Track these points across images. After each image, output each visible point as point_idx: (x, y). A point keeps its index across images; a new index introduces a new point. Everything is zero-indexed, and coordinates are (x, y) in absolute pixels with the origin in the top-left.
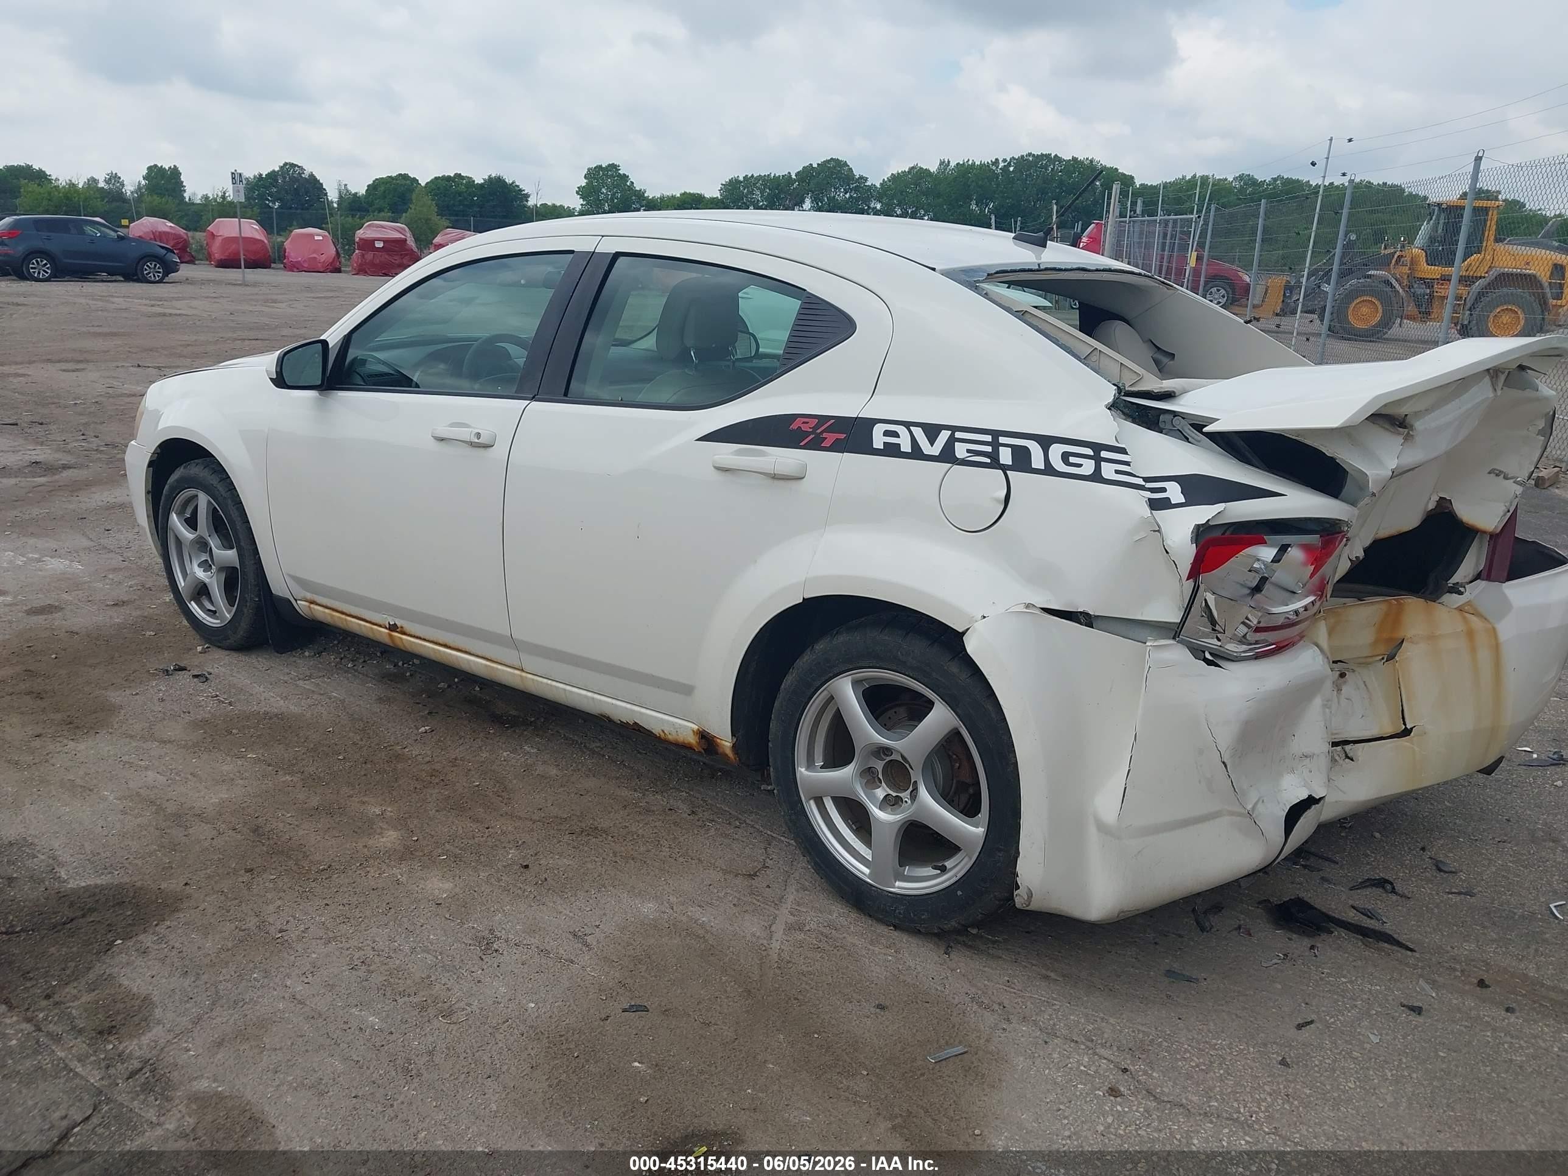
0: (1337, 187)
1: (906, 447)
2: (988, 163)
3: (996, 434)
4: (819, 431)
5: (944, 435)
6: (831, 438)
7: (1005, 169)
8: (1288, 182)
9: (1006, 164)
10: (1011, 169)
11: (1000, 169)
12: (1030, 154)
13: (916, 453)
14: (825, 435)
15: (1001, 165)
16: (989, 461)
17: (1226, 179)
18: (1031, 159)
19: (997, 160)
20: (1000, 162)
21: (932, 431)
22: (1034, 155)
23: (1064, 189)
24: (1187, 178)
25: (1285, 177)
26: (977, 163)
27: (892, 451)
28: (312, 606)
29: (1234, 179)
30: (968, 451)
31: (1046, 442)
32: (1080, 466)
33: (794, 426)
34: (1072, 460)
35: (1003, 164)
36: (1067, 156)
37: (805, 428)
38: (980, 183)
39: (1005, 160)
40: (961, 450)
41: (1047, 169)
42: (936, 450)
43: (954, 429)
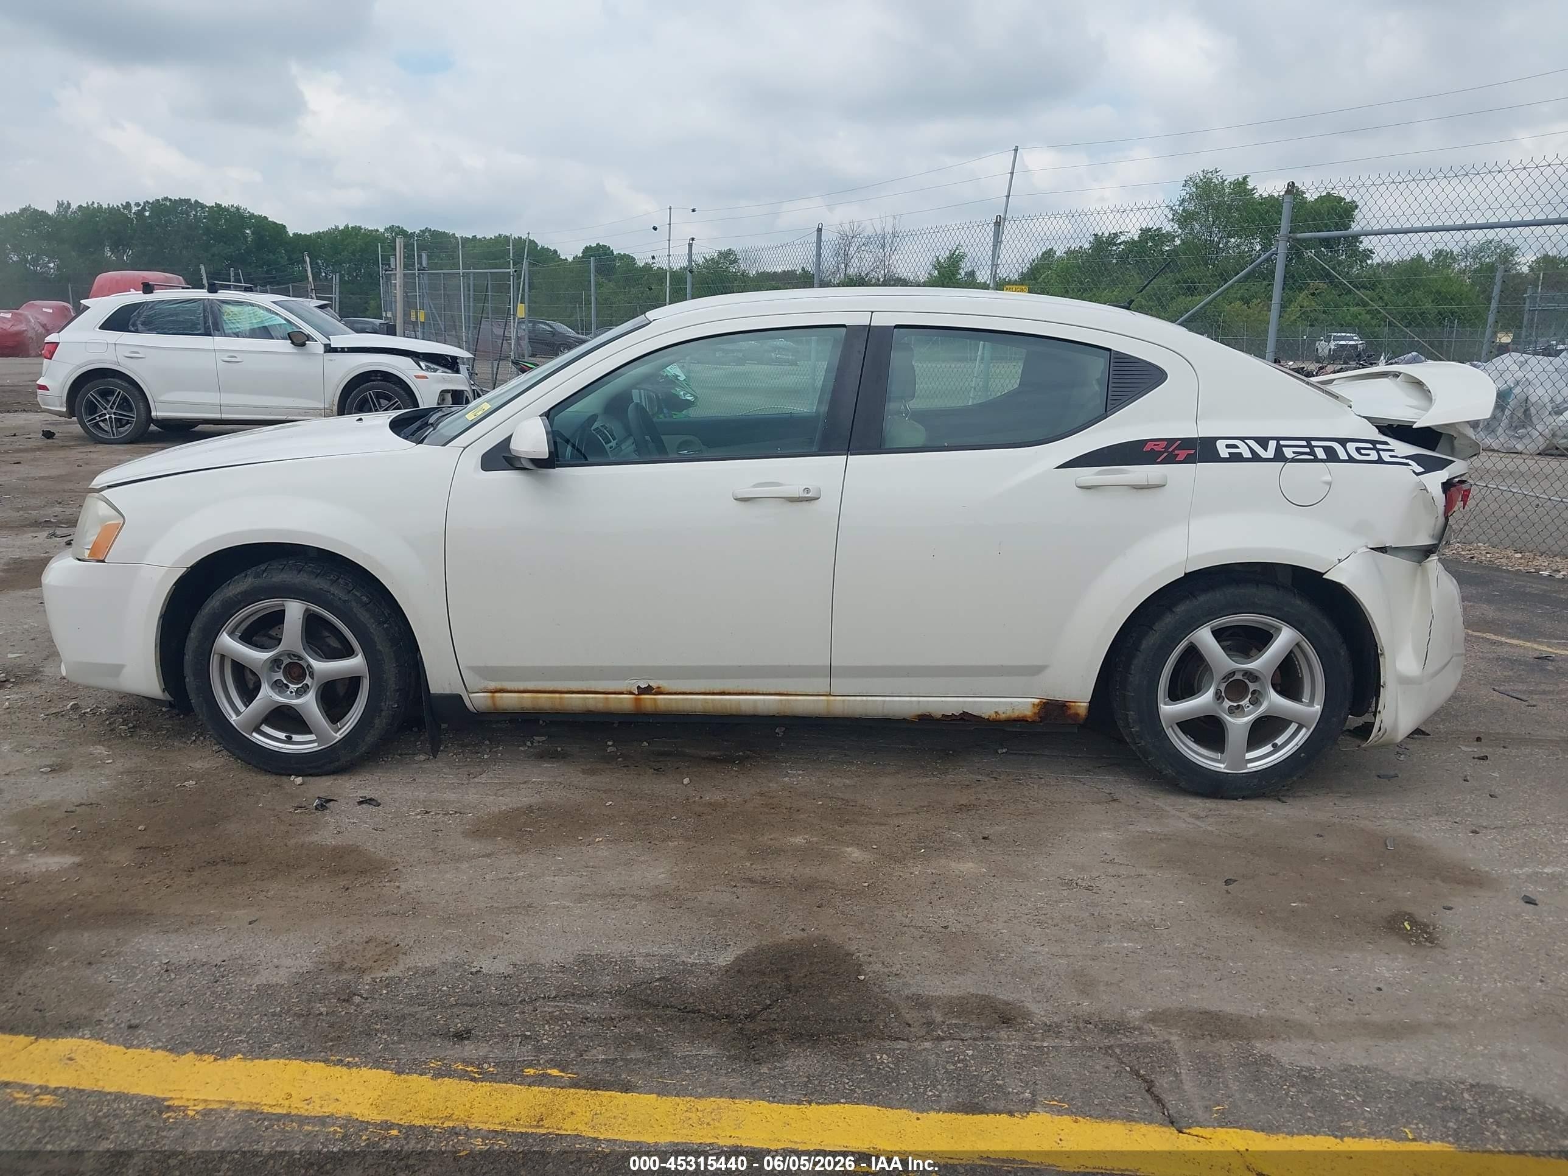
0: (480, 240)
1: (1247, 454)
2: (118, 206)
3: (1308, 440)
4: (1170, 450)
5: (1272, 445)
6: (1182, 454)
7: (140, 213)
8: (435, 234)
9: (140, 208)
10: (147, 214)
11: (134, 213)
12: (166, 199)
13: (1256, 458)
14: (1176, 452)
15: (134, 209)
16: (1313, 458)
17: (378, 231)
18: (168, 204)
19: (128, 203)
20: (132, 205)
21: (1263, 442)
22: (170, 200)
23: (212, 236)
24: (340, 228)
25: (432, 229)
26: (105, 206)
27: (1236, 458)
28: (498, 695)
29: (385, 229)
30: (1294, 453)
31: (1343, 442)
32: (1369, 455)
33: (1147, 448)
34: (1363, 451)
35: (136, 208)
36: (209, 202)
37: (1156, 449)
38: (113, 228)
39: (137, 205)
40: (1288, 453)
41: (188, 215)
42: (1270, 453)
43: (1278, 439)
